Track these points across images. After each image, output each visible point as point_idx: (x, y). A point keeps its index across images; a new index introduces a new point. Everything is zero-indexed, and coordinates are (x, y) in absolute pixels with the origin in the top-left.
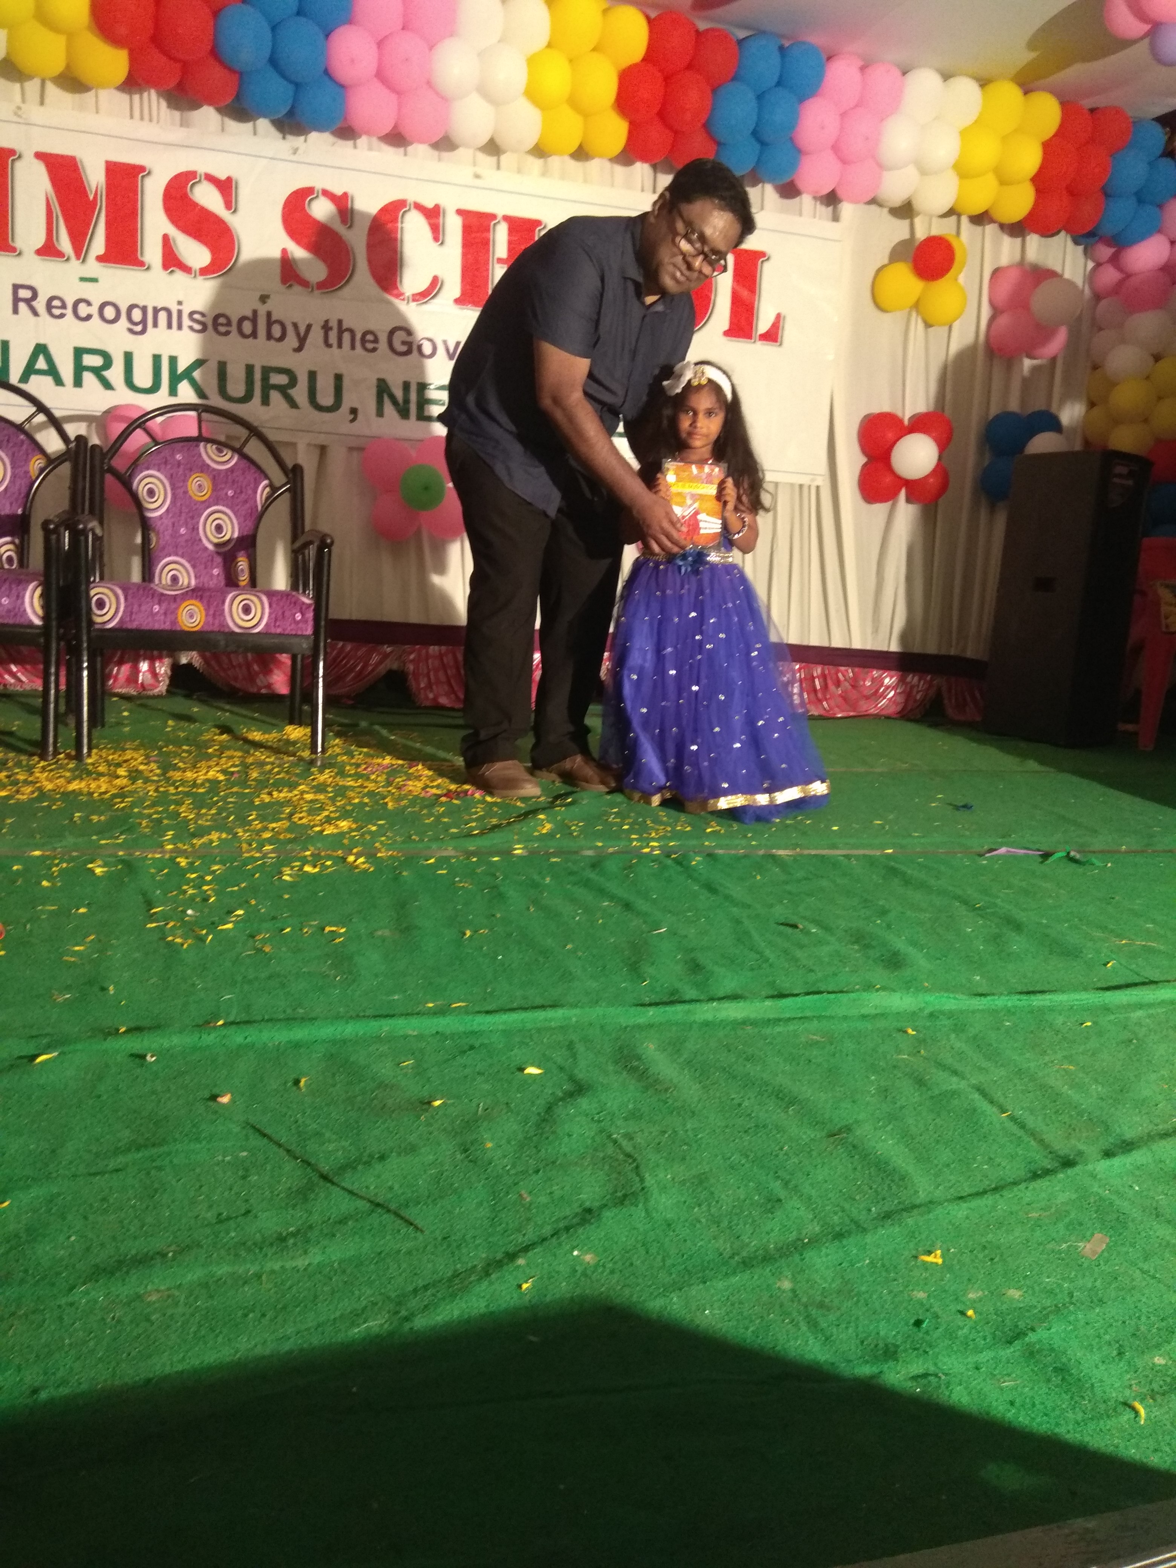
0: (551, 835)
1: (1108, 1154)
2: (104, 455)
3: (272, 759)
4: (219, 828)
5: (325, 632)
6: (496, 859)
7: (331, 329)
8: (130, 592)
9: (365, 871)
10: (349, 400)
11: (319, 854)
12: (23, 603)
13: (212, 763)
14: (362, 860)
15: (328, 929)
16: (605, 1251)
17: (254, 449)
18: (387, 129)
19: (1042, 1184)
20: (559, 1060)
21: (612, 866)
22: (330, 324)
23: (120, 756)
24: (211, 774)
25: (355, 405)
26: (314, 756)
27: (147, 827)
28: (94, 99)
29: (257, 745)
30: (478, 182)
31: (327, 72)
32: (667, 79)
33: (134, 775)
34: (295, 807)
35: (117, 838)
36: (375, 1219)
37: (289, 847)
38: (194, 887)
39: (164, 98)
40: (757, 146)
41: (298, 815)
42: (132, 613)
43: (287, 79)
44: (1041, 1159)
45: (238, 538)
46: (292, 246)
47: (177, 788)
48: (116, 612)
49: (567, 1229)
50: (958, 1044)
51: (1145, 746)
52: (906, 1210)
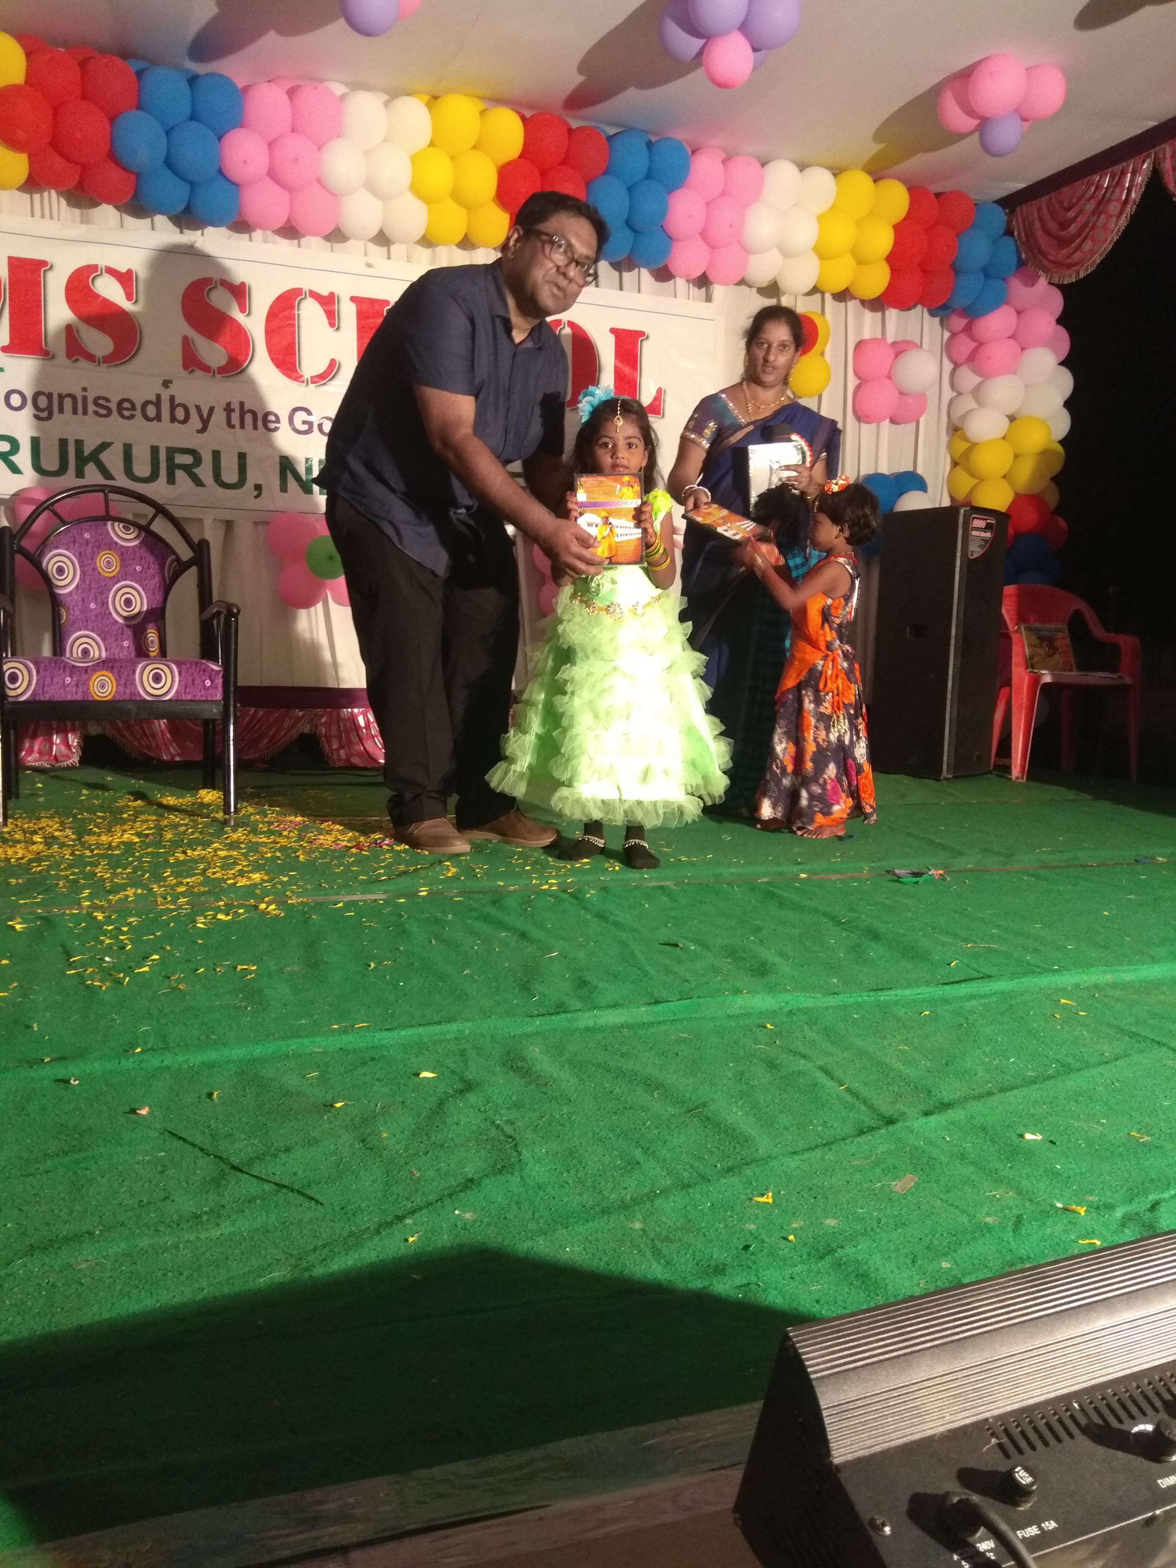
0: (456, 877)
1: (926, 1114)
2: (13, 537)
3: (186, 822)
4: (135, 885)
5: (235, 698)
6: (402, 900)
7: (233, 410)
8: (42, 665)
9: (277, 916)
10: (253, 477)
11: (232, 904)
13: (126, 827)
14: (273, 907)
15: (239, 967)
16: (483, 1209)
17: (160, 526)
18: (281, 222)
19: (867, 1138)
20: (453, 1066)
21: (512, 902)
22: (232, 407)
23: (35, 824)
24: (126, 837)
25: (259, 482)
26: (227, 817)
27: (64, 887)
29: (172, 809)
30: (370, 271)
31: (220, 172)
32: (543, 174)
33: (50, 840)
34: (209, 863)
35: (36, 898)
36: (281, 1197)
37: (203, 899)
38: (110, 938)
39: (64, 197)
40: (631, 234)
41: (211, 870)
42: (44, 686)
43: (182, 179)
44: (868, 1120)
45: (147, 611)
46: (192, 334)
47: (92, 851)
48: (29, 685)
49: (450, 1195)
50: (810, 1034)
51: (1017, 778)
52: (746, 1164)
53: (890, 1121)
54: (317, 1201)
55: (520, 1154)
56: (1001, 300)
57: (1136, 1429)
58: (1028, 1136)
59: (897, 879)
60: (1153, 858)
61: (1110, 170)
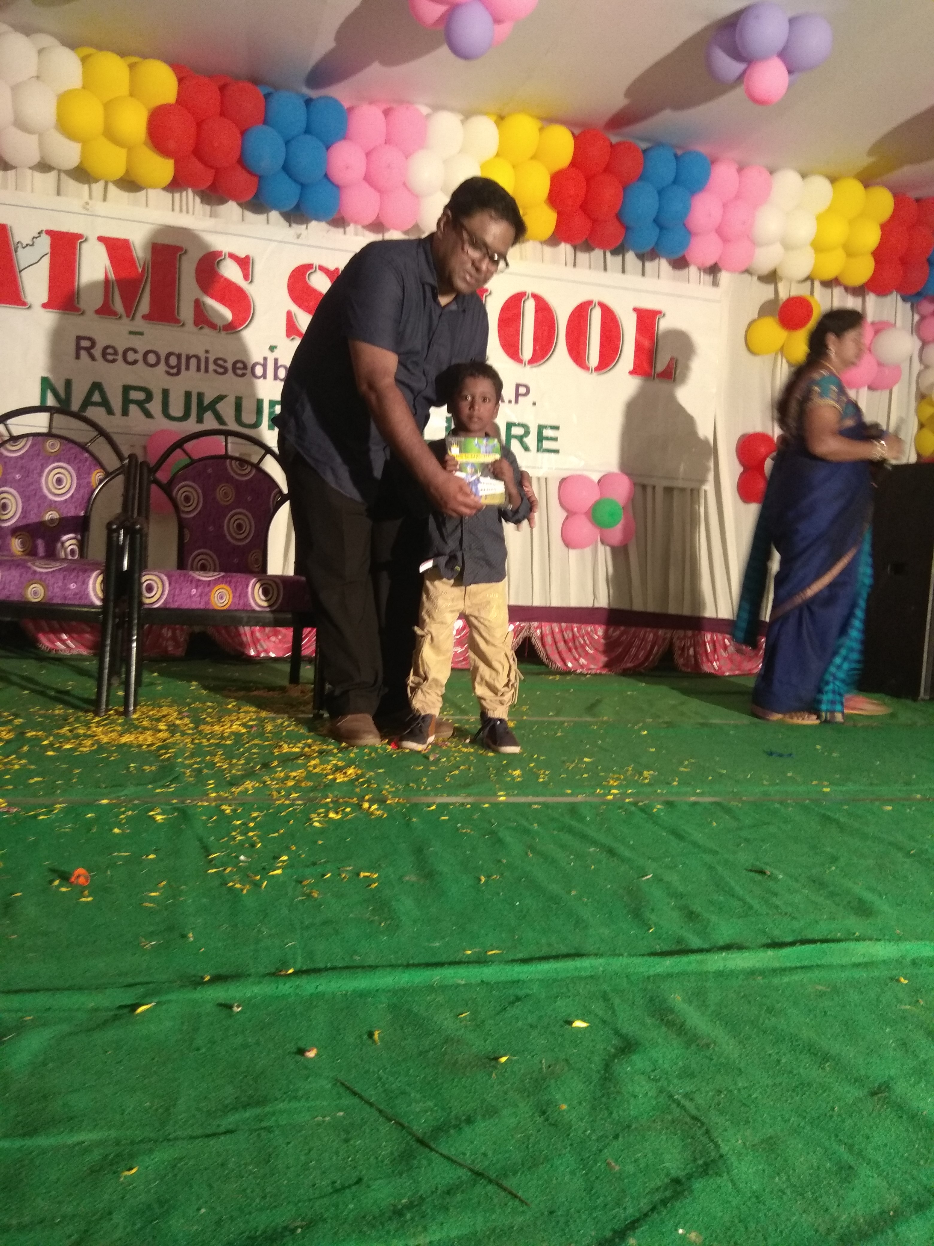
6: (486, 806)
8: (174, 578)
9: (380, 818)
12: (87, 588)
13: (233, 718)
14: (375, 807)
15: (362, 874)
18: (371, 218)
20: (600, 1013)
21: (586, 814)
23: (158, 712)
24: (235, 727)
27: (190, 776)
28: (144, 198)
31: (326, 176)
32: (588, 179)
33: (173, 729)
35: (169, 787)
37: (312, 795)
38: (241, 834)
39: (198, 195)
40: (657, 230)
42: (174, 596)
43: (296, 181)
45: (254, 534)
46: (295, 309)
48: (162, 594)
54: (522, 1202)
55: (717, 1146)
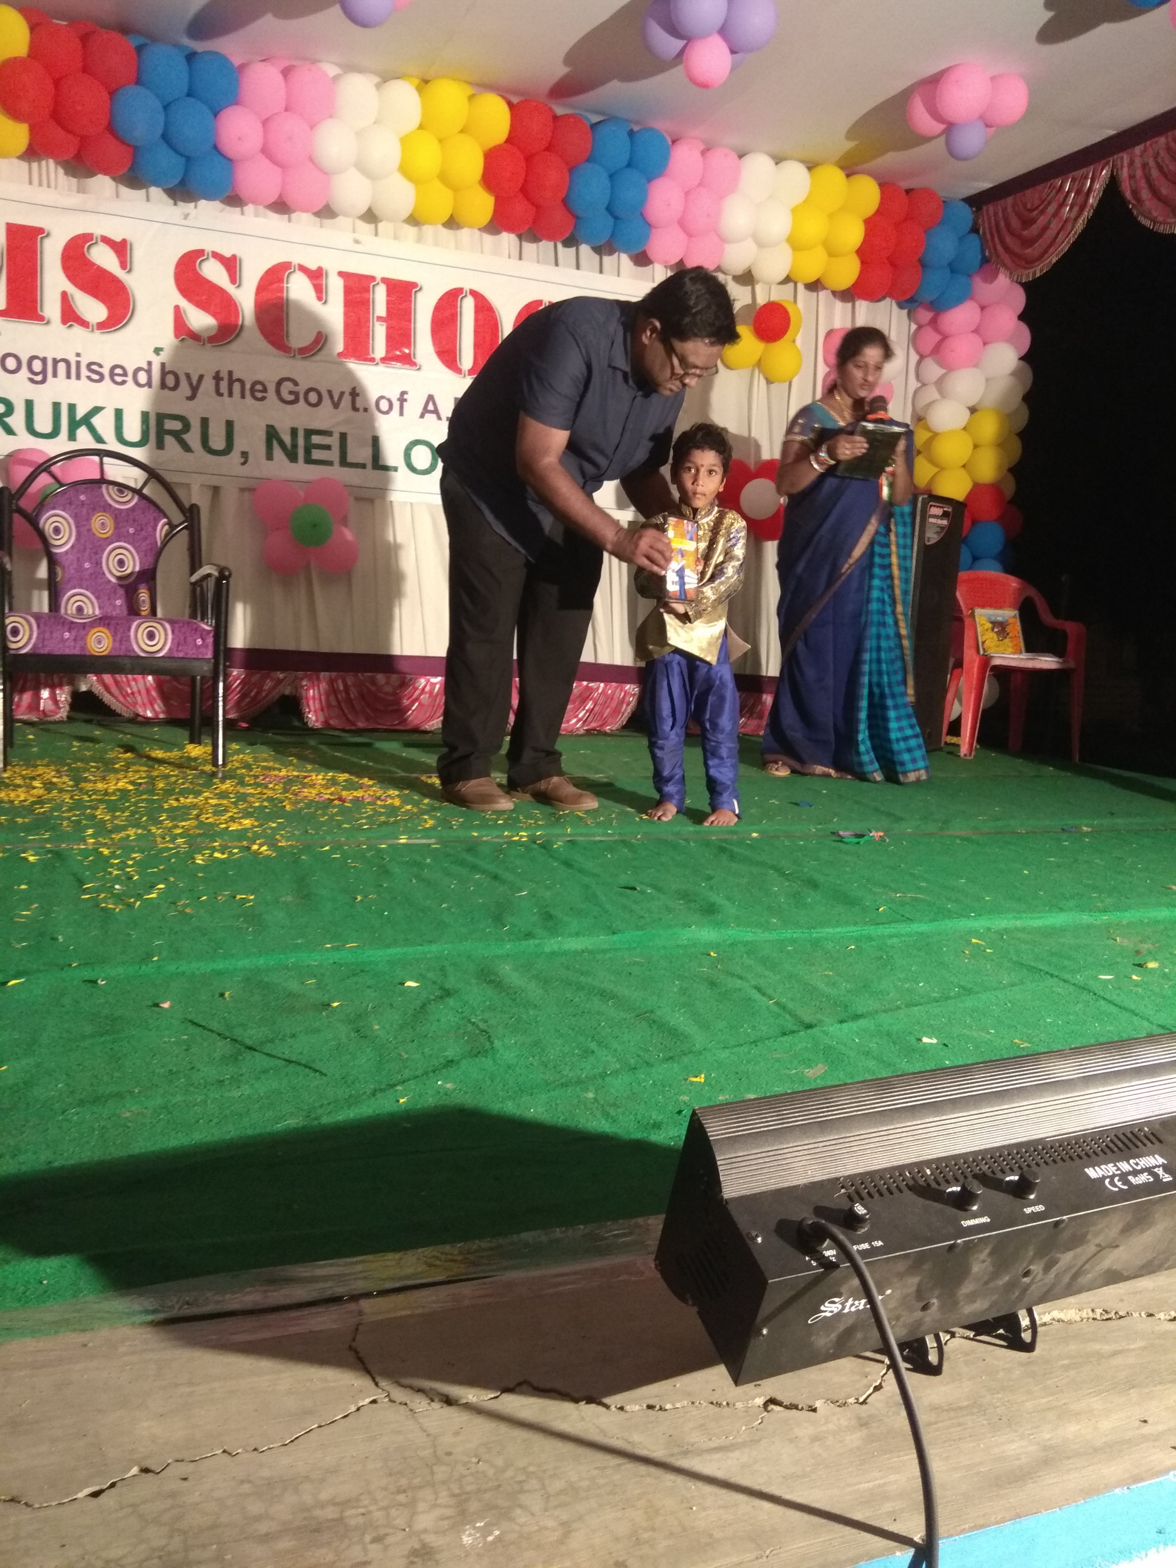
0: (433, 828)
1: (841, 1022)
2: (10, 497)
3: (176, 773)
4: (137, 825)
5: (224, 657)
7: (222, 379)
8: (41, 620)
9: (269, 856)
10: (240, 444)
11: (226, 845)
13: (120, 776)
14: (265, 848)
15: (238, 897)
16: (461, 1082)
17: (153, 491)
18: (273, 198)
19: (789, 1038)
22: (221, 375)
23: (33, 771)
24: (121, 784)
25: (246, 449)
26: (215, 769)
27: (68, 826)
29: (161, 762)
30: (358, 247)
31: (215, 147)
32: (528, 159)
33: (49, 786)
34: (201, 810)
35: (43, 834)
36: (290, 1069)
37: (199, 840)
38: (118, 870)
39: (62, 166)
40: (612, 220)
41: (204, 816)
42: (44, 640)
43: (176, 151)
44: (790, 1025)
45: (139, 572)
46: (184, 303)
47: (90, 796)
48: (30, 638)
49: (434, 1072)
50: (747, 961)
51: (965, 755)
52: (685, 1054)
53: (809, 1026)
54: (322, 1074)
55: (492, 1043)
56: (966, 296)
57: (950, 1190)
58: (925, 1040)
59: (841, 839)
60: (1078, 828)
61: (1071, 175)
